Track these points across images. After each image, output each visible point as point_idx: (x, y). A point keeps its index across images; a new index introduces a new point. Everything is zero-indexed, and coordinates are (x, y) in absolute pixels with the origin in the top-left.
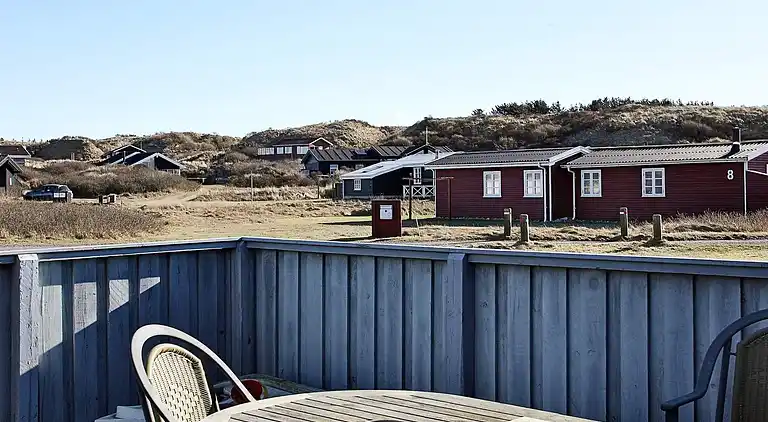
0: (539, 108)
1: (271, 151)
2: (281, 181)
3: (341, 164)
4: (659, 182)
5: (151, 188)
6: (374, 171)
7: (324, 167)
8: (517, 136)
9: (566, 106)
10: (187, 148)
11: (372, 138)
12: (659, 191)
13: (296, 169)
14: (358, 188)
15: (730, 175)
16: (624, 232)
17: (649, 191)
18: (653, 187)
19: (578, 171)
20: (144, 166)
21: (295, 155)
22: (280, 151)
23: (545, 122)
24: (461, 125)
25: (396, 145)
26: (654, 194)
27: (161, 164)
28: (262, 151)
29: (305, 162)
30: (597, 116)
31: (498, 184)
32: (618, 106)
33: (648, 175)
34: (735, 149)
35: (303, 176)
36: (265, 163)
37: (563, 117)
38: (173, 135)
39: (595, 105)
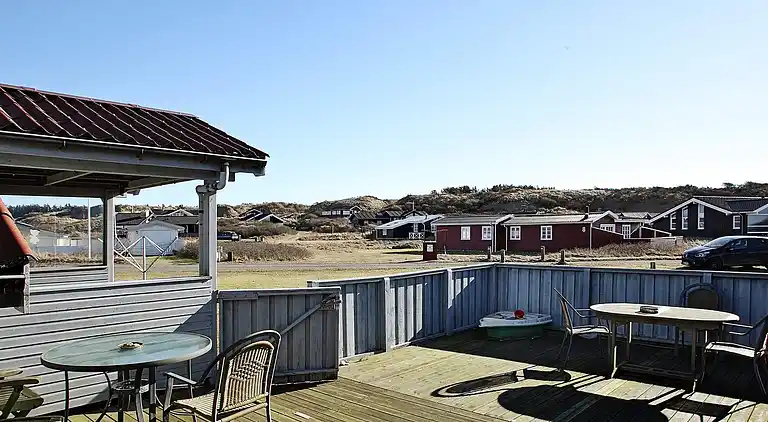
0: (466, 190)
1: (329, 213)
2: (341, 230)
3: (370, 221)
4: (549, 233)
5: (275, 233)
6: (393, 225)
7: (361, 222)
8: (457, 205)
9: (479, 189)
10: (281, 211)
11: (378, 206)
12: (549, 237)
13: (346, 223)
14: (385, 234)
15: (584, 230)
16: (543, 258)
17: (544, 237)
18: (547, 236)
19: (509, 227)
20: (265, 221)
21: (342, 216)
22: (334, 213)
23: (471, 198)
24: (426, 199)
25: (394, 210)
26: (547, 239)
27: (274, 220)
28: (325, 213)
29: (351, 219)
30: (497, 194)
31: (469, 233)
32: (509, 189)
33: (544, 229)
34: (586, 217)
35: (351, 227)
36: (328, 220)
37: (480, 195)
38: (273, 204)
39: (495, 188)
